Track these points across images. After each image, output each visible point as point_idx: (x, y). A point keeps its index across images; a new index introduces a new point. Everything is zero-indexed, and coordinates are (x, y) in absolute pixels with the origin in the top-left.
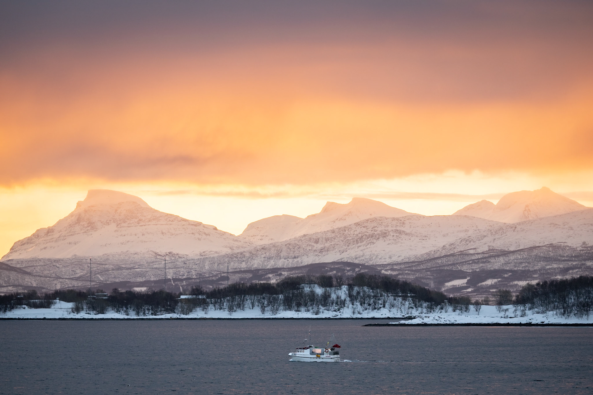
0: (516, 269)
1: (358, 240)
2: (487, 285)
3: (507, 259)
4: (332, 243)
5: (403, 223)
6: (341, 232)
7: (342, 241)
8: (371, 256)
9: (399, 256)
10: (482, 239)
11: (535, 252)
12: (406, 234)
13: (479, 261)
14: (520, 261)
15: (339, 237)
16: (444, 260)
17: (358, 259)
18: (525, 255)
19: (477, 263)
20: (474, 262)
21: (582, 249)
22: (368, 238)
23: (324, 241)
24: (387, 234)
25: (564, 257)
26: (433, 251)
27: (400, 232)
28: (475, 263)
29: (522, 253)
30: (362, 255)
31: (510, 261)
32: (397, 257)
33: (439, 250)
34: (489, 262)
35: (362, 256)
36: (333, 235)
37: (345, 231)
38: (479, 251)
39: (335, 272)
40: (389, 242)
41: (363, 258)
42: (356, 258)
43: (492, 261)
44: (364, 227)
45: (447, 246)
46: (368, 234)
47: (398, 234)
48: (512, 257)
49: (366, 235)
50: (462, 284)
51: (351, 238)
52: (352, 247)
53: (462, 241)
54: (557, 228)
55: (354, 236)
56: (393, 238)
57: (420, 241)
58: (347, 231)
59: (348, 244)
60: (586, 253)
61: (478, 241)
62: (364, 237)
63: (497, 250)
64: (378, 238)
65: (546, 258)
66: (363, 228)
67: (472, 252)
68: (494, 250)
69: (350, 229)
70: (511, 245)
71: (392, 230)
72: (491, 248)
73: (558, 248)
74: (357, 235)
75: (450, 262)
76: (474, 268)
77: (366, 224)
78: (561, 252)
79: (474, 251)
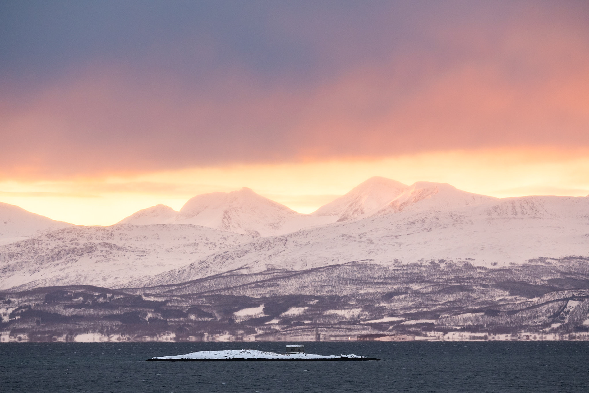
0: (319, 294)
1: (54, 256)
2: (294, 315)
3: (301, 281)
4: (19, 261)
5: (112, 234)
6: (30, 246)
7: (33, 258)
8: (77, 277)
9: (116, 278)
10: (243, 256)
11: (336, 273)
12: (119, 249)
13: (264, 284)
14: (319, 283)
15: (27, 252)
16: (213, 282)
17: (60, 281)
18: (324, 276)
19: (263, 286)
20: (258, 285)
21: (396, 268)
22: (68, 254)
23: (7, 257)
24: (94, 249)
25: (375, 278)
26: (178, 271)
27: (111, 246)
28: (260, 286)
29: (319, 274)
30: (65, 276)
31: (306, 284)
32: (113, 278)
33: (185, 270)
34: (278, 285)
35: (66, 278)
36: (19, 249)
37: (34, 244)
38: (256, 270)
39: (81, 298)
40: (98, 259)
41: (67, 280)
42: (58, 280)
43: (281, 284)
44: (59, 239)
45: (196, 264)
46: (67, 248)
47: (107, 249)
48: (307, 279)
49: (65, 250)
50: (258, 314)
51: (44, 254)
52: (46, 265)
53: (216, 257)
54: (352, 241)
55: (48, 251)
56: (101, 254)
57: (138, 257)
58: (36, 245)
59: (40, 262)
60: (403, 273)
61: (237, 259)
62: (62, 252)
63: (278, 269)
64: (82, 254)
65: (353, 280)
66: (57, 241)
67: (244, 272)
68: (274, 269)
69: (40, 242)
70: (295, 263)
71: (100, 244)
72: (270, 267)
73: (365, 268)
74: (52, 250)
75: (222, 285)
76: (262, 293)
77: (61, 236)
78: (369, 272)
79: (248, 270)
